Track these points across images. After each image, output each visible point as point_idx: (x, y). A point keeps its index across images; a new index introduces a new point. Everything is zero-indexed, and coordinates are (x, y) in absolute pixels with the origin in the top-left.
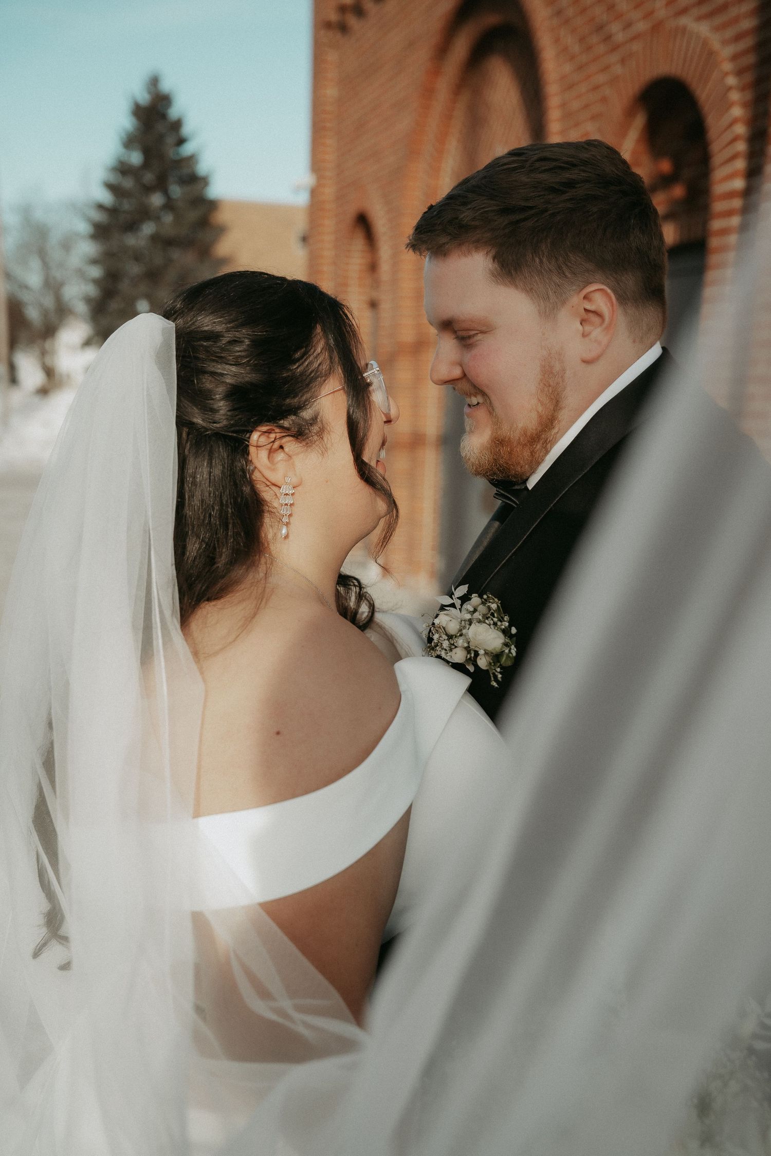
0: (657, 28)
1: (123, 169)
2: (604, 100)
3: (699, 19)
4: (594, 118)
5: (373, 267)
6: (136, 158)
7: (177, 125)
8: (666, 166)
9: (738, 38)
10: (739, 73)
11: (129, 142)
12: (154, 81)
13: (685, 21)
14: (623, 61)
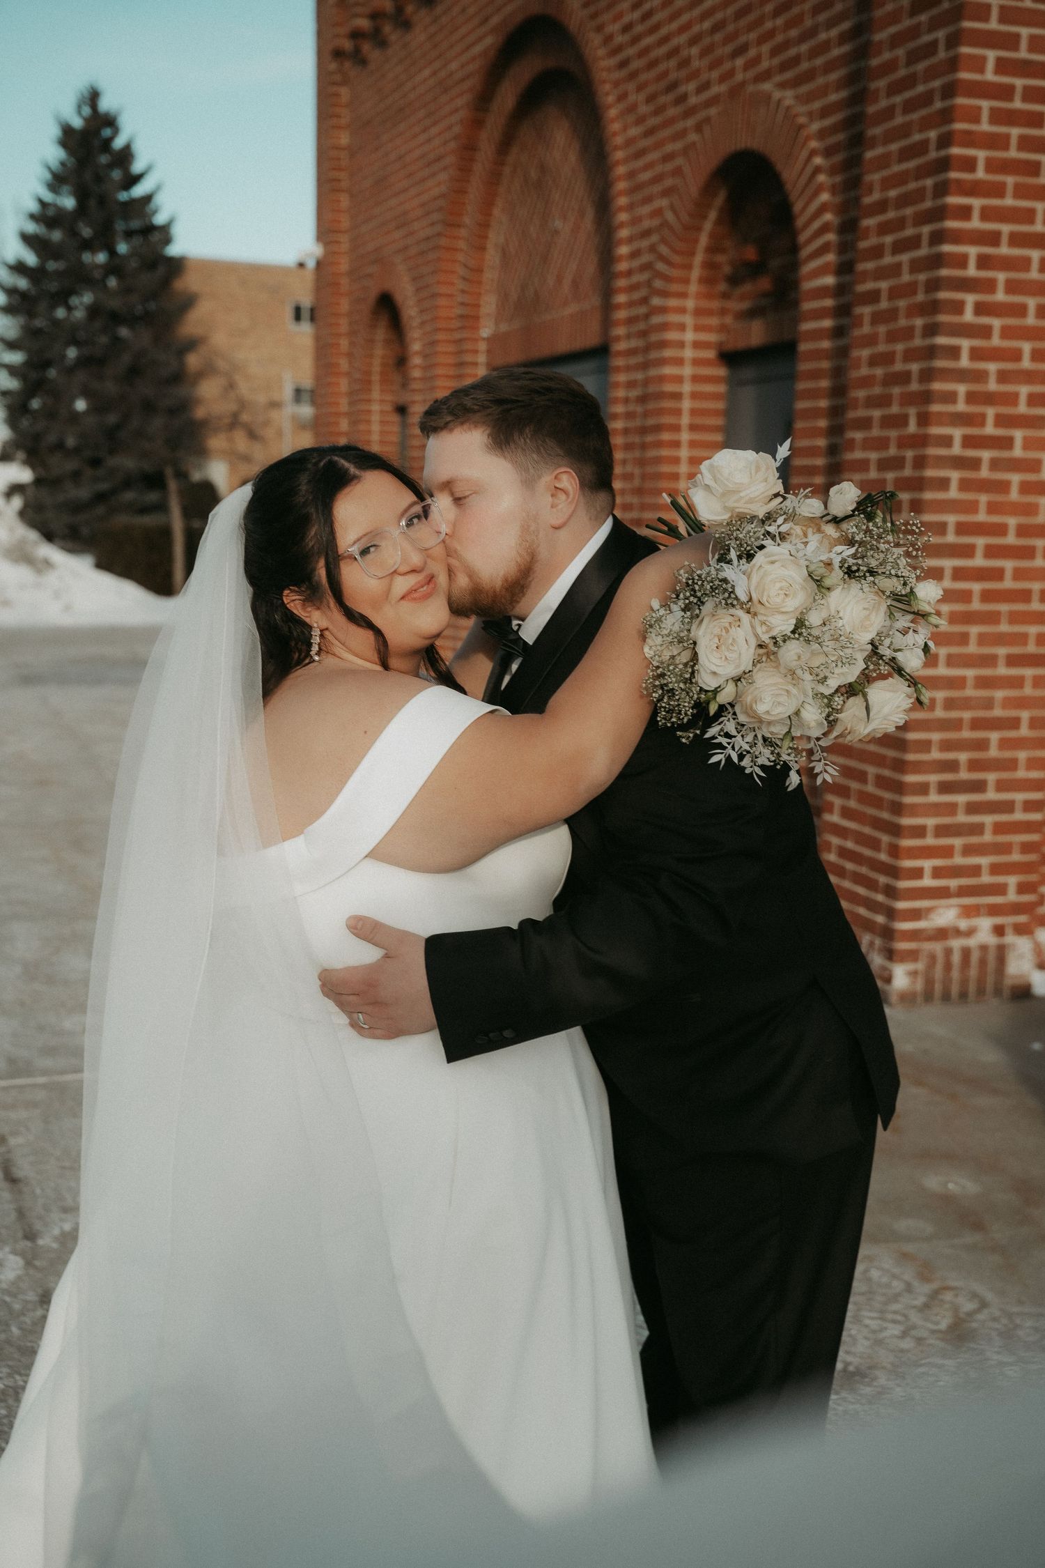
0: (735, 92)
1: (47, 216)
2: (678, 172)
3: (783, 86)
4: (666, 193)
5: (401, 362)
6: (68, 202)
7: (125, 156)
8: (751, 253)
9: (825, 112)
10: (828, 152)
11: (57, 181)
12: (93, 97)
13: (767, 86)
14: (698, 128)
